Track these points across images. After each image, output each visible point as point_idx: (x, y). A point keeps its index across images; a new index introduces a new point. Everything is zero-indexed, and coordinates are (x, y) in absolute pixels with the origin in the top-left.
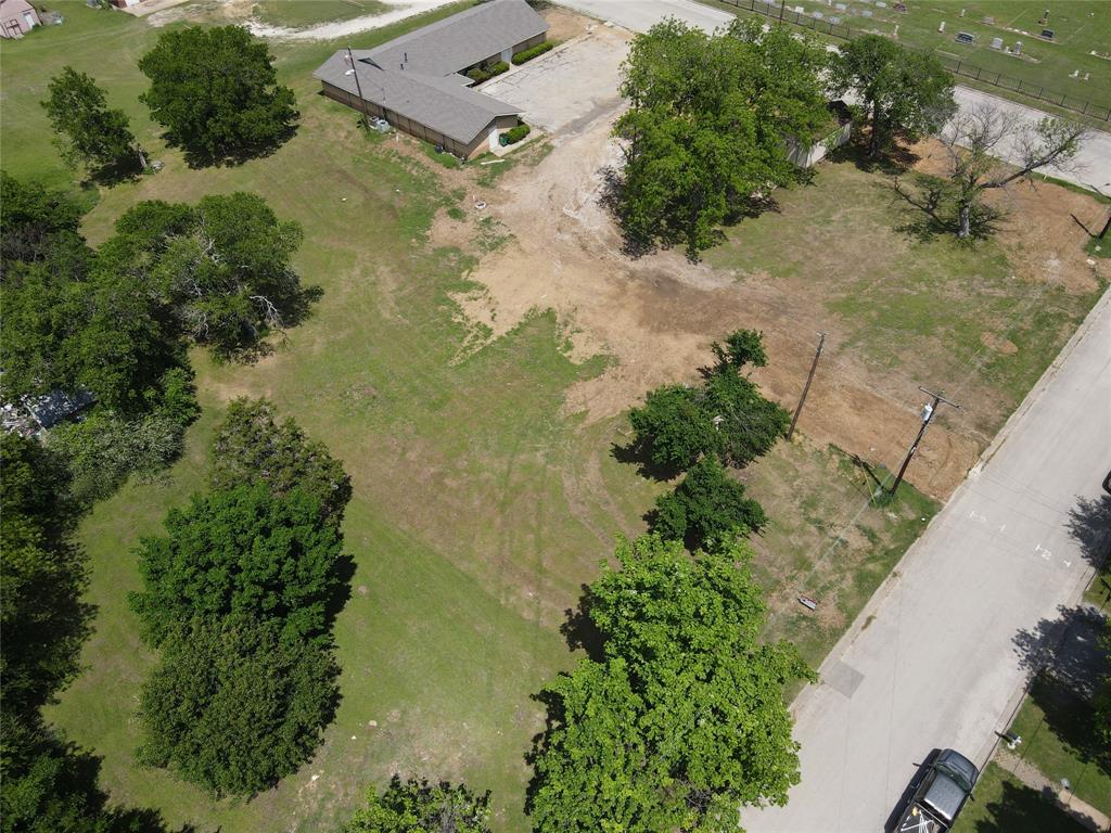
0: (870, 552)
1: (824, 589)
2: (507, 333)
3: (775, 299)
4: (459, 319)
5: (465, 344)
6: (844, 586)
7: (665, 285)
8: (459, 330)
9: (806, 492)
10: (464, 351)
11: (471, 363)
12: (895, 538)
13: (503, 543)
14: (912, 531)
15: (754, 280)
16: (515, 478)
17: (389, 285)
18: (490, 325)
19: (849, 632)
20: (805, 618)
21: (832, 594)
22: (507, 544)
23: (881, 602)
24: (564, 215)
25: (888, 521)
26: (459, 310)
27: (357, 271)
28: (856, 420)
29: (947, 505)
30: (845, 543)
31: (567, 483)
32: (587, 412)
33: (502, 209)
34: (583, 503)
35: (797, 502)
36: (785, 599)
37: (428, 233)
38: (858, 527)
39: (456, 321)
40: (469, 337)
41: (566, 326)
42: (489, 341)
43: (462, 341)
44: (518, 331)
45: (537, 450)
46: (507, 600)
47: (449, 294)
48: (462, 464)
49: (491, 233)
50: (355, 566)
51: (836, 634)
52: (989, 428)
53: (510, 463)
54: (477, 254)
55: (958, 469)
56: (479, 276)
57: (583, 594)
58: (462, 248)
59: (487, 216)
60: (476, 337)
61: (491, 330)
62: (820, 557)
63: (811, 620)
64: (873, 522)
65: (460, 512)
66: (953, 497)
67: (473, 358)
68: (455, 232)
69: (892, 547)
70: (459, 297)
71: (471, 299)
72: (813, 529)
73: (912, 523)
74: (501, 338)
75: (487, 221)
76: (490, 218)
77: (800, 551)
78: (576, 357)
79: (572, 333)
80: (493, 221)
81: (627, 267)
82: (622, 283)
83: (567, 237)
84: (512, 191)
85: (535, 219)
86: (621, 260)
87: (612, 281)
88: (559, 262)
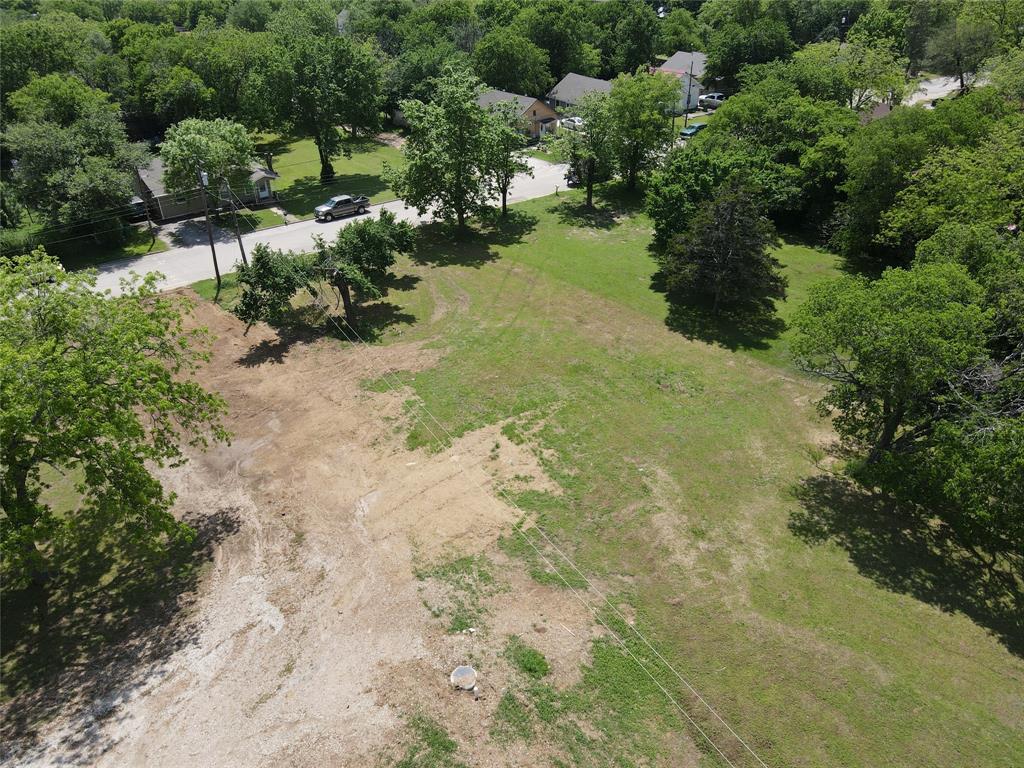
2: (483, 427)
4: (547, 454)
5: (542, 422)
8: (547, 438)
10: (544, 415)
11: (537, 400)
17: (667, 523)
18: (503, 440)
24: (288, 612)
26: (544, 462)
27: (738, 563)
33: (415, 647)
34: (459, 299)
37: (598, 633)
39: (551, 451)
40: (536, 429)
42: (510, 420)
43: (547, 427)
44: (470, 427)
47: (559, 492)
49: (460, 594)
54: (499, 558)
58: (526, 576)
59: (459, 637)
60: (526, 428)
61: (502, 434)
67: (535, 405)
68: (539, 621)
70: (543, 484)
71: (526, 479)
74: (493, 422)
75: (460, 625)
76: (451, 631)
78: (408, 393)
79: (397, 419)
80: (446, 620)
81: (255, 498)
82: (284, 472)
83: (314, 559)
84: (369, 701)
85: (355, 611)
86: (256, 510)
87: (297, 475)
88: (359, 513)
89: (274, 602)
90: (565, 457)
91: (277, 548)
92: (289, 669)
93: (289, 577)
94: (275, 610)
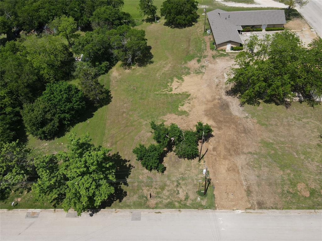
0: (181, 201)
1: (159, 197)
2: (174, 94)
3: (249, 129)
5: (163, 90)
6: (164, 201)
7: (225, 106)
8: (166, 86)
9: (186, 176)
10: (161, 92)
11: (159, 95)
12: (192, 204)
13: (117, 133)
14: (198, 207)
15: (250, 120)
16: (135, 123)
17: (166, 69)
18: (173, 89)
19: (151, 210)
20: (146, 198)
21: (159, 199)
22: (117, 134)
23: (167, 212)
24: (223, 75)
25: (196, 199)
26: (172, 82)
27: (164, 62)
28: (224, 171)
29: (218, 210)
30: (178, 193)
31: (142, 132)
32: (166, 121)
33: (210, 65)
34: (139, 138)
35: (181, 176)
36: (148, 191)
37: (188, 62)
38: (187, 193)
39: (168, 84)
40: (166, 89)
41: (189, 100)
42: (169, 93)
43: (163, 89)
44: (177, 94)
45: (147, 121)
46: (104, 143)
47: (175, 78)
48: (131, 113)
49: (201, 70)
50: (93, 117)
51: (148, 207)
52: (261, 205)
53: (138, 120)
54: (192, 73)
55: (234, 206)
56: (186, 78)
57: (116, 153)
58: (191, 70)
59: (204, 65)
60: (168, 90)
61: (172, 91)
62: (168, 191)
63: (147, 200)
64: (192, 196)
65: (119, 121)
66: (222, 211)
67: (161, 94)
68: (194, 65)
69: (188, 205)
70: (176, 80)
71: (177, 82)
72: (175, 184)
73: (202, 205)
74: (172, 94)
75: (203, 66)
77: (165, 185)
78: (181, 108)
79: (187, 103)
80: (205, 67)
81: (222, 96)
82: (214, 99)
83: (217, 80)
84: (218, 62)
85: (215, 72)
86: (222, 94)
87: (213, 97)
88: (207, 85)
89: (224, 77)
90: (168, 82)
91: (221, 85)
92: (225, 68)
93: (221, 80)
94: (225, 76)
